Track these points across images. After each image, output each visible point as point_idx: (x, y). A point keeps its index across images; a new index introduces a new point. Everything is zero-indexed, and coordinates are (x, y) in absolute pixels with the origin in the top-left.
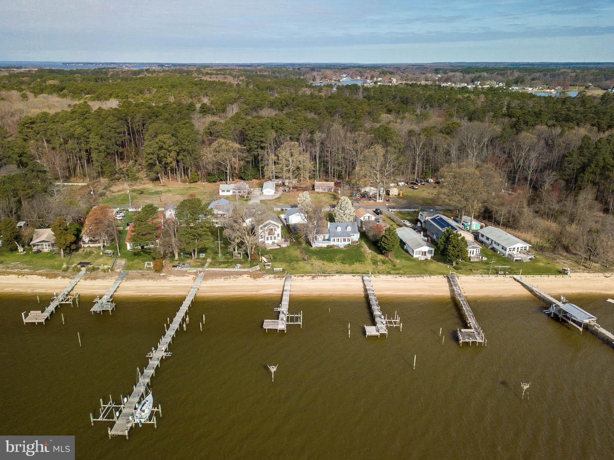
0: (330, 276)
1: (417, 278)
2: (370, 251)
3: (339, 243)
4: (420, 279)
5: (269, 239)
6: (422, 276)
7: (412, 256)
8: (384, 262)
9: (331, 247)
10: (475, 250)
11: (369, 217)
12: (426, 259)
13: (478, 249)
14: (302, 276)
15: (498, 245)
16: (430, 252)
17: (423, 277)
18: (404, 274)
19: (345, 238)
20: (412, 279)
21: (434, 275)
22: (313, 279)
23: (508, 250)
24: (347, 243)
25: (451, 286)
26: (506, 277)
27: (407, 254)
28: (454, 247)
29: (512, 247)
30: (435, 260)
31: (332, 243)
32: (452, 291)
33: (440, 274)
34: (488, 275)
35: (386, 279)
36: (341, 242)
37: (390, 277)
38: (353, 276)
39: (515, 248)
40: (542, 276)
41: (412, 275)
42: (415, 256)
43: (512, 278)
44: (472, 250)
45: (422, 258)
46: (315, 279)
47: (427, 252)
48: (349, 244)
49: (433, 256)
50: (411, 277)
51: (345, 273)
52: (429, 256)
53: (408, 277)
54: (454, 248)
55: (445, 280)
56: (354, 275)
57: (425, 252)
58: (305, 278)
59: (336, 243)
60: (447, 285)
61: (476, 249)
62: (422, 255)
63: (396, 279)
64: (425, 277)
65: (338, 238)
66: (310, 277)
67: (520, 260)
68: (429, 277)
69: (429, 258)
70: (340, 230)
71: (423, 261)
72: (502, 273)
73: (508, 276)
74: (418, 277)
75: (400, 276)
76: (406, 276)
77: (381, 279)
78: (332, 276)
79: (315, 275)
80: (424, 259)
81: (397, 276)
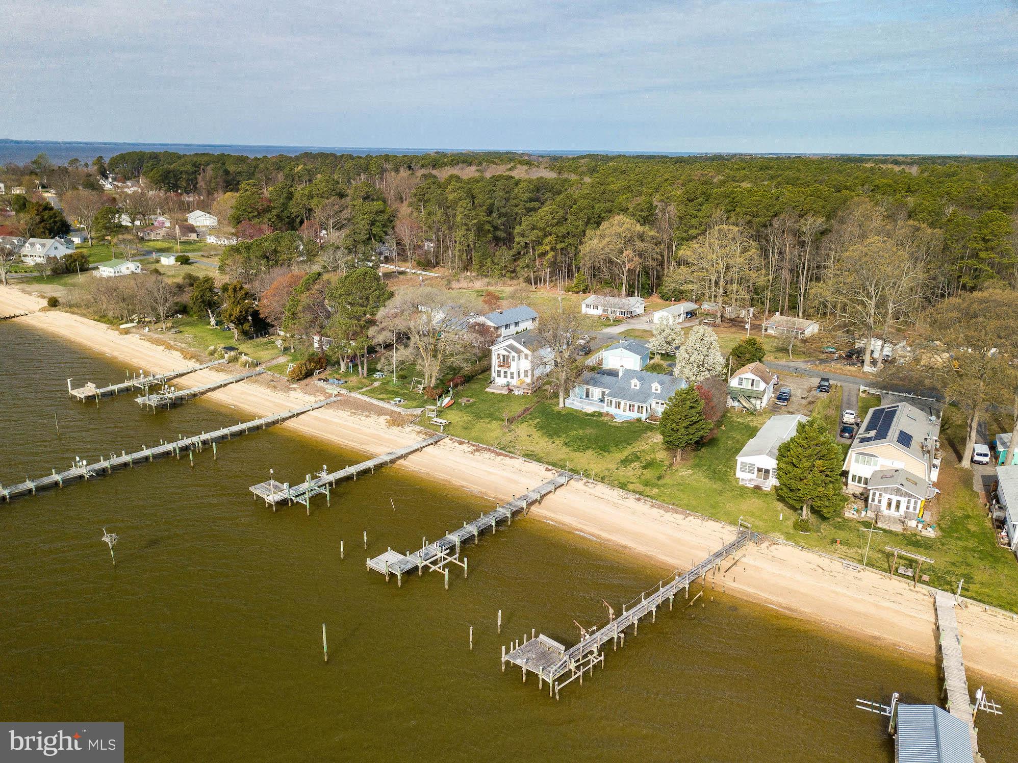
1: (670, 513)
3: (620, 412)
4: (674, 517)
5: (502, 374)
8: (649, 465)
9: (600, 414)
10: (904, 500)
11: (753, 380)
12: (758, 488)
13: (913, 501)
14: (461, 443)
17: (687, 515)
19: (632, 403)
20: (656, 512)
21: (718, 519)
22: (472, 453)
24: (634, 415)
26: (917, 589)
30: (780, 498)
31: (605, 409)
34: (862, 567)
35: (602, 496)
36: (625, 410)
37: (615, 494)
38: (547, 469)
41: (666, 505)
42: (740, 475)
43: (932, 599)
44: (895, 498)
45: (751, 482)
46: (477, 453)
47: (771, 472)
48: (639, 420)
50: (661, 507)
51: (539, 460)
52: (770, 483)
53: (652, 506)
55: (731, 538)
56: (550, 467)
57: (767, 471)
58: (465, 447)
59: (612, 410)
61: (906, 499)
62: (755, 475)
63: (620, 502)
64: (690, 517)
65: (618, 400)
66: (471, 449)
68: (699, 521)
69: (767, 488)
70: (638, 388)
73: (922, 588)
74: (675, 511)
75: (639, 500)
76: (652, 502)
77: (592, 491)
78: (511, 458)
79: (484, 448)
80: (752, 486)
81: (632, 496)
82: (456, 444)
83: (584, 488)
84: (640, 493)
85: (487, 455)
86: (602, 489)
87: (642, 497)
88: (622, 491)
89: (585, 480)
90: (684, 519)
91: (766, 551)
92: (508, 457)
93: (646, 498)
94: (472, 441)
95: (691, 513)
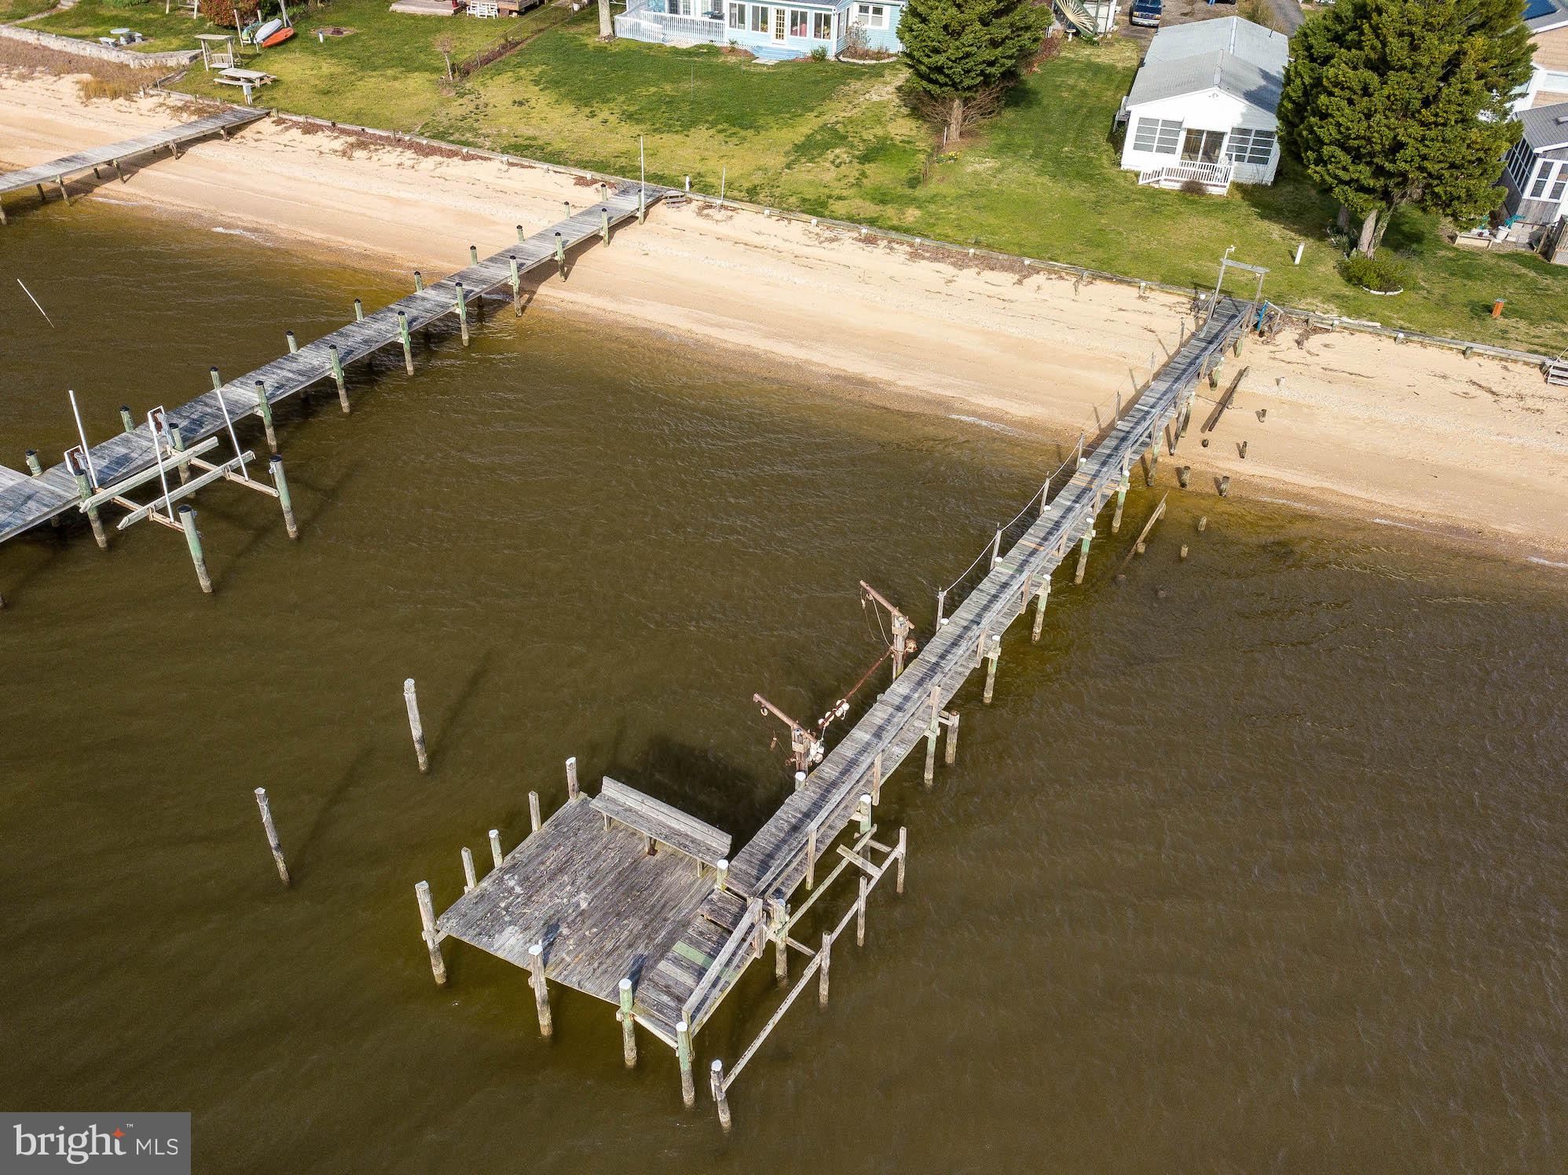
0: (451, 154)
1: (969, 272)
3: (769, 40)
4: (985, 282)
8: (874, 152)
12: (1193, 189)
14: (309, 129)
16: (1252, 146)
17: (1028, 272)
19: (800, 10)
20: (929, 272)
21: (1120, 277)
22: (344, 153)
24: (809, 44)
30: (1259, 204)
31: (727, 37)
33: (1170, 281)
35: (753, 238)
38: (581, 181)
41: (955, 248)
42: (1133, 158)
45: (1170, 177)
46: (360, 154)
47: (1227, 141)
48: (823, 56)
49: (1260, 173)
50: (943, 257)
51: (554, 158)
52: (1226, 173)
53: (913, 253)
56: (588, 175)
57: (1216, 138)
58: (322, 141)
59: (747, 39)
60: (1157, 361)
62: (1181, 155)
63: (818, 252)
64: (1036, 278)
66: (339, 144)
68: (1063, 286)
69: (1218, 189)
71: (1161, 195)
74: (990, 266)
75: (870, 241)
76: (911, 245)
77: (724, 229)
78: (467, 158)
79: (381, 137)
80: (1177, 186)
81: (848, 236)
82: (295, 133)
83: (700, 223)
84: (872, 222)
85: (390, 156)
86: (751, 222)
87: (880, 233)
88: (814, 221)
89: (699, 199)
90: (1020, 282)
91: (1295, 354)
92: (456, 159)
93: (893, 235)
94: (345, 122)
95: (1037, 264)
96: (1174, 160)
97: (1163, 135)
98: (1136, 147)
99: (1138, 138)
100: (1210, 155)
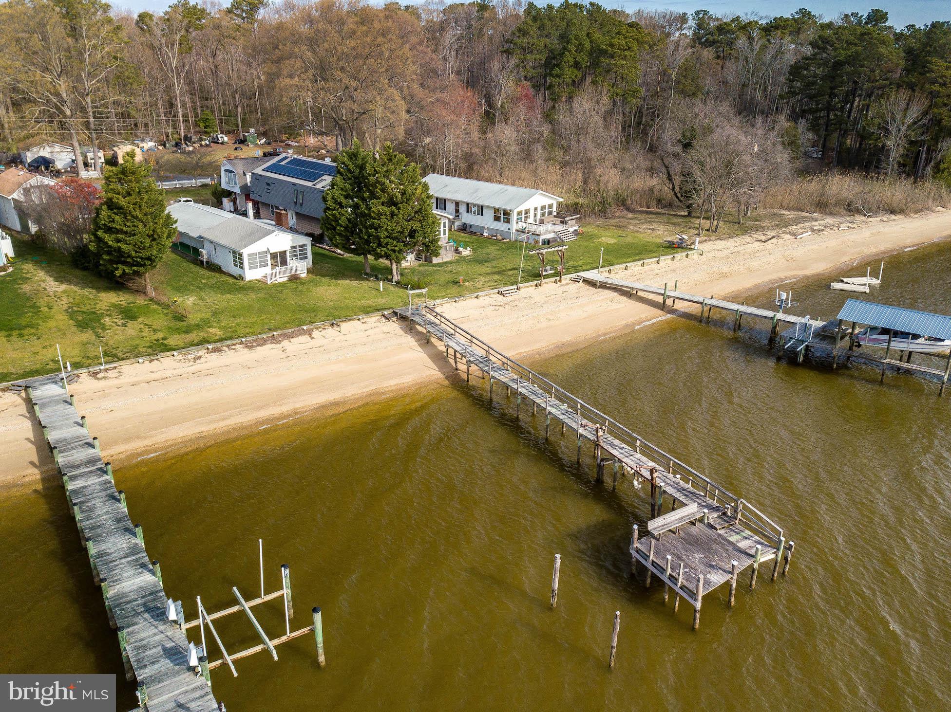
1: (285, 343)
2: (64, 287)
4: (298, 344)
6: (304, 333)
7: (241, 278)
8: (129, 314)
12: (293, 278)
15: (481, 210)
16: (299, 252)
17: (309, 333)
18: (229, 337)
20: (267, 350)
21: (348, 318)
23: (514, 217)
25: (425, 341)
27: (217, 275)
28: (392, 202)
29: (523, 208)
30: (324, 276)
32: (440, 359)
33: (368, 311)
34: (515, 287)
35: (154, 376)
37: (167, 364)
39: (527, 212)
40: (646, 261)
41: (264, 336)
42: (251, 274)
43: (581, 283)
45: (280, 276)
47: (288, 254)
49: (311, 264)
50: (263, 342)
52: (301, 267)
53: (247, 347)
54: (394, 208)
55: (394, 326)
57: (283, 254)
60: (410, 341)
62: (274, 266)
63: (198, 366)
64: (315, 333)
67: (555, 240)
68: (330, 332)
69: (303, 273)
71: (283, 285)
72: (550, 272)
73: (566, 279)
74: (290, 337)
75: (216, 350)
76: (241, 343)
80: (286, 279)
81: (202, 353)
83: (101, 384)
84: (205, 342)
87: (219, 345)
88: (173, 354)
89: (83, 372)
90: (312, 337)
93: (226, 343)
95: (310, 327)
96: (268, 270)
97: (260, 260)
98: (250, 268)
99: (250, 264)
100: (284, 262)
